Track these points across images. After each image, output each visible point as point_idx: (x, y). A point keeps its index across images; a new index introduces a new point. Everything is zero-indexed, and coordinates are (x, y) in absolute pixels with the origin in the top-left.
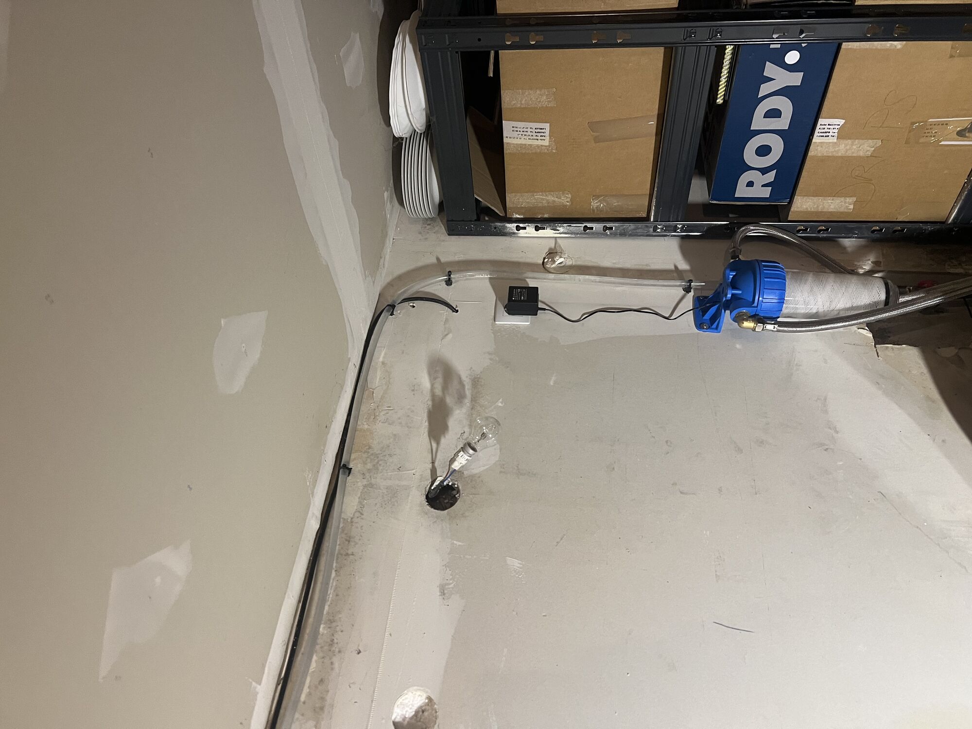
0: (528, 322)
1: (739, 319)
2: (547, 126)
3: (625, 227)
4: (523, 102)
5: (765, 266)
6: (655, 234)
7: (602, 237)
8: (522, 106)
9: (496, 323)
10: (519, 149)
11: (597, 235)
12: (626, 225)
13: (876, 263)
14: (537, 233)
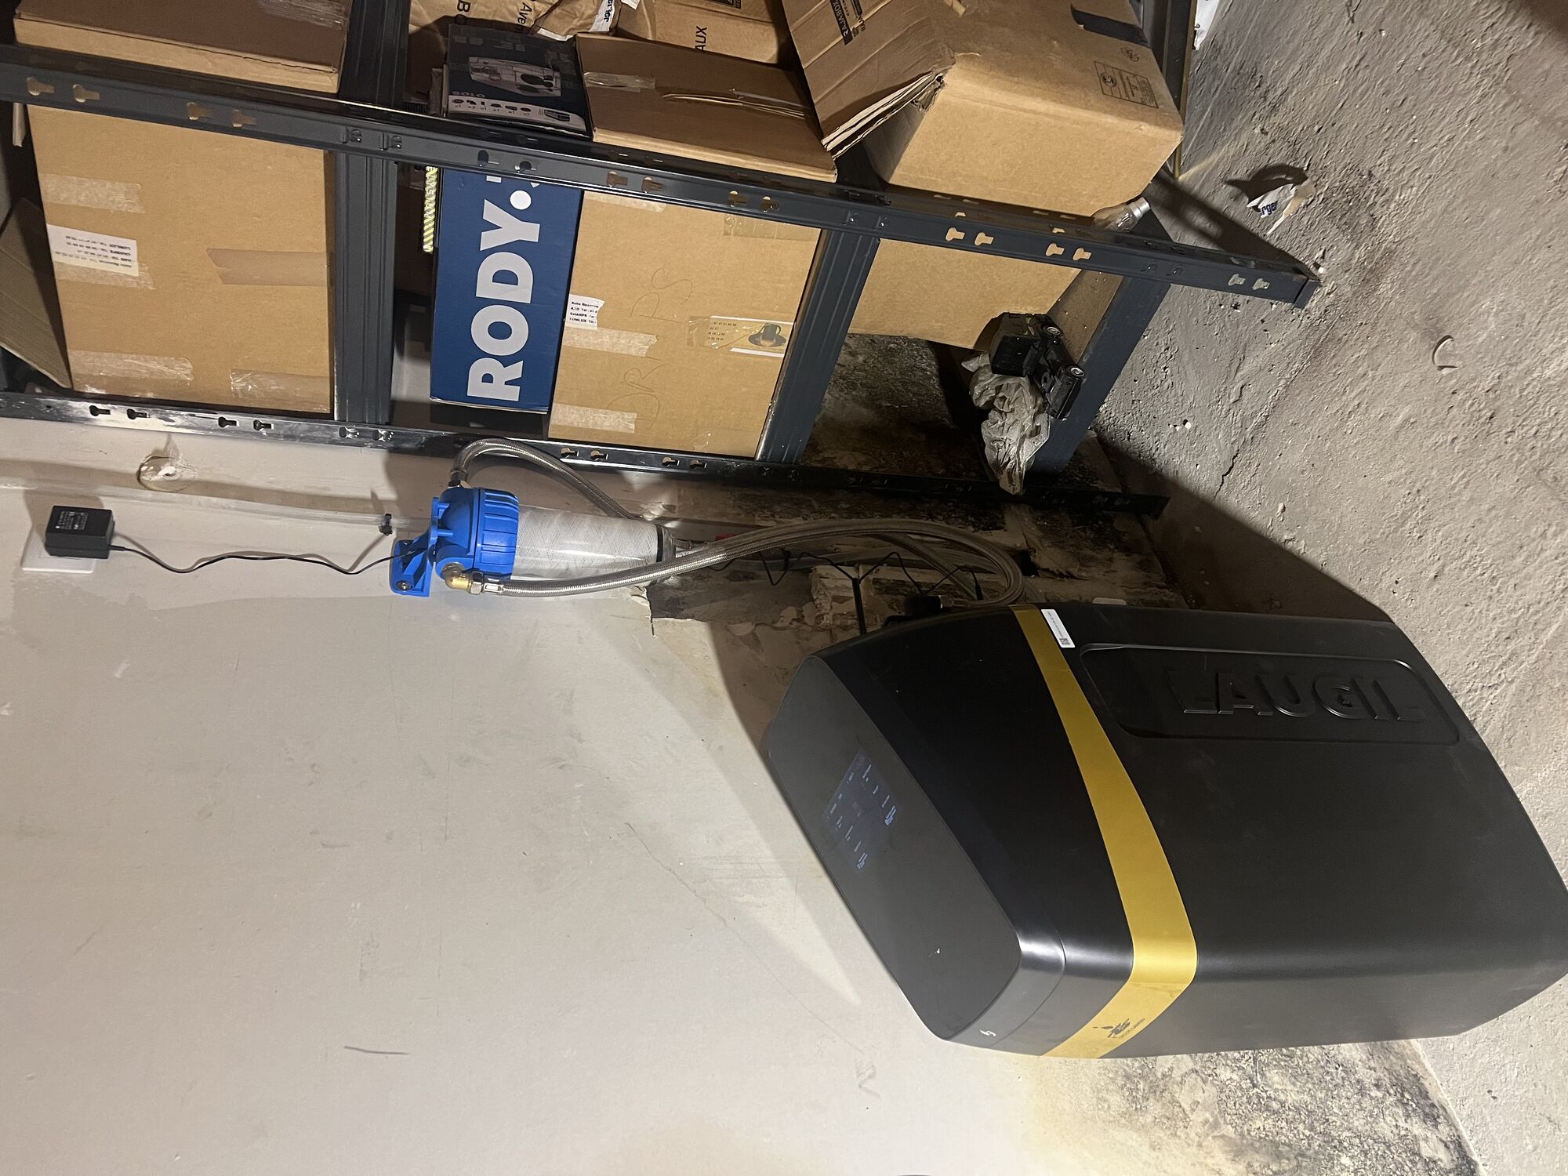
0: (89, 570)
1: (447, 575)
2: (132, 244)
3: (291, 425)
4: (82, 199)
5: (489, 497)
6: (343, 441)
7: (253, 440)
8: (81, 205)
9: (24, 569)
10: (84, 276)
11: (242, 434)
12: (294, 423)
13: (670, 508)
14: (133, 423)
